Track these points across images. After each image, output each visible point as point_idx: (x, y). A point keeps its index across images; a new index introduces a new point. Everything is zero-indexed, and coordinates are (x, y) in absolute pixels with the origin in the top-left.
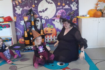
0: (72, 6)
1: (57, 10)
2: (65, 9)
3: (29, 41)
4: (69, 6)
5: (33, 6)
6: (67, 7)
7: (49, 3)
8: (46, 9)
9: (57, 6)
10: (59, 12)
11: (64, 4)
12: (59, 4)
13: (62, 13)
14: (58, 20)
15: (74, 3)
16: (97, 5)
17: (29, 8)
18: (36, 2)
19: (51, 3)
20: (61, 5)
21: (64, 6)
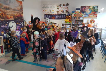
0: (22, 24)
1: (17, 26)
2: (20, 26)
3: (10, 46)
4: (21, 24)
5: (6, 25)
6: (20, 24)
7: (13, 23)
8: (12, 26)
9: (17, 24)
11: (19, 23)
12: (17, 23)
13: (19, 27)
14: (19, 32)
17: (4, 26)
18: (7, 22)
19: (14, 23)
20: (18, 23)
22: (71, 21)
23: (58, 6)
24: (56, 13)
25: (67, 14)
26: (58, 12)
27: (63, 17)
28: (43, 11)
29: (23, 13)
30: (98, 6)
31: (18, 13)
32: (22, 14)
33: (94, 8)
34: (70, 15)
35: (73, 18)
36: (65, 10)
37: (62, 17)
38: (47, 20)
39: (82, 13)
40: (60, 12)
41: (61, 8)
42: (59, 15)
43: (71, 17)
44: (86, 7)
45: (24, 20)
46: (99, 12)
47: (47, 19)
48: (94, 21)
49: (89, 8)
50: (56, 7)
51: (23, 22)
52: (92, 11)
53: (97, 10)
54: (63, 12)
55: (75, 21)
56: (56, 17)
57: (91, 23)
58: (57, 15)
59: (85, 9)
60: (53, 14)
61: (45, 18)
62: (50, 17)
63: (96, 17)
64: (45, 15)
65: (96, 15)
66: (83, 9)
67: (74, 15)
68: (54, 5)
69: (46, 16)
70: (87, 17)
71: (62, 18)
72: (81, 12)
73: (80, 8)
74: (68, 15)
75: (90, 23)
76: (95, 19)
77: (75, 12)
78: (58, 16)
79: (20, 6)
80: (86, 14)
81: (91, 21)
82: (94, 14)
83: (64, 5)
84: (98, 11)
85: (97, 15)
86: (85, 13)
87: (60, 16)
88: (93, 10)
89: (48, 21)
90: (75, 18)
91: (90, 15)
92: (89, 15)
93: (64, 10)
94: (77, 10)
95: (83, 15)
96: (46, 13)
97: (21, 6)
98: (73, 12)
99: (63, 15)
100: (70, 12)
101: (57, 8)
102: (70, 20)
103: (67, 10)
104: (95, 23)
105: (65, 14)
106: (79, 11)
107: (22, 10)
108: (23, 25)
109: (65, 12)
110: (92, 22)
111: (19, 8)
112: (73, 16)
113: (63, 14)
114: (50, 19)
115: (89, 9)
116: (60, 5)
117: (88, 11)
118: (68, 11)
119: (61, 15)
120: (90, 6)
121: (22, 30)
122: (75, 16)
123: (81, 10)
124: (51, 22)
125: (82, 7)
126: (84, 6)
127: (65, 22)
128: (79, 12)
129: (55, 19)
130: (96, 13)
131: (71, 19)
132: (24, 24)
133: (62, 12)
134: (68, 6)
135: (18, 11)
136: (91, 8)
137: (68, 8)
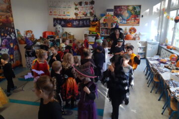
0: (12, 36)
1: (2, 40)
2: (8, 39)
4: (10, 36)
6: (8, 37)
9: (1, 36)
10: (3, 41)
11: (6, 35)
12: (2, 34)
13: (6, 42)
14: (8, 50)
15: (13, 33)
16: (27, 34)
20: (4, 35)
21: (6, 36)
22: (99, 30)
23: (76, 5)
24: (74, 17)
25: (92, 19)
26: (76, 14)
27: (85, 23)
28: (51, 12)
29: (12, 16)
30: (140, 6)
31: (4, 15)
32: (10, 18)
33: (134, 8)
34: (97, 21)
35: (102, 25)
36: (88, 12)
37: (83, 24)
38: (59, 29)
39: (116, 18)
40: (81, 16)
41: (82, 7)
42: (79, 20)
43: (99, 23)
44: (123, 7)
45: (15, 28)
46: (142, 16)
47: (59, 26)
48: (135, 31)
49: (128, 9)
50: (73, 7)
51: (15, 33)
52: (132, 14)
53: (140, 12)
54: (86, 15)
55: (105, 30)
56: (75, 23)
57: (131, 33)
58: (76, 20)
59: (120, 11)
60: (68, 17)
61: (55, 25)
62: (63, 23)
63: (139, 23)
64: (55, 19)
65: (137, 20)
66: (118, 10)
67: (104, 20)
68: (69, 2)
69: (55, 22)
70: (124, 23)
71: (83, 26)
72: (114, 15)
73: (113, 8)
74: (93, 21)
75: (129, 33)
76: (136, 27)
77: (105, 15)
78: (77, 22)
79: (5, 2)
80: (123, 19)
81: (130, 30)
82: (135, 19)
83: (86, 3)
84: (141, 14)
85: (139, 20)
86: (121, 18)
87: (81, 23)
88: (133, 12)
89: (61, 31)
90: (105, 24)
91: (129, 20)
92: (127, 21)
93: (86, 11)
94: (108, 13)
95: (118, 20)
96: (56, 17)
97: (7, 2)
98: (102, 15)
99: (86, 20)
100: (97, 15)
101: (76, 9)
102: (97, 29)
103: (92, 11)
104: (137, 32)
105: (89, 19)
106: (112, 13)
107: (11, 11)
108: (13, 38)
109: (89, 15)
110: (133, 31)
111: (5, 6)
112: (102, 21)
113: (85, 18)
114: (63, 26)
115: (128, 11)
116: (80, 4)
117: (126, 14)
118: (93, 14)
119: (83, 20)
120: (128, 6)
121: (12, 46)
122: (105, 23)
123: (114, 13)
124: (66, 33)
125: (116, 7)
126: (120, 6)
127: (90, 32)
128: (112, 16)
129: (73, 26)
130: (138, 17)
131: (99, 27)
132: (15, 36)
133: (83, 14)
134: (93, 6)
135: (3, 11)
136: (131, 8)
137: (94, 9)
